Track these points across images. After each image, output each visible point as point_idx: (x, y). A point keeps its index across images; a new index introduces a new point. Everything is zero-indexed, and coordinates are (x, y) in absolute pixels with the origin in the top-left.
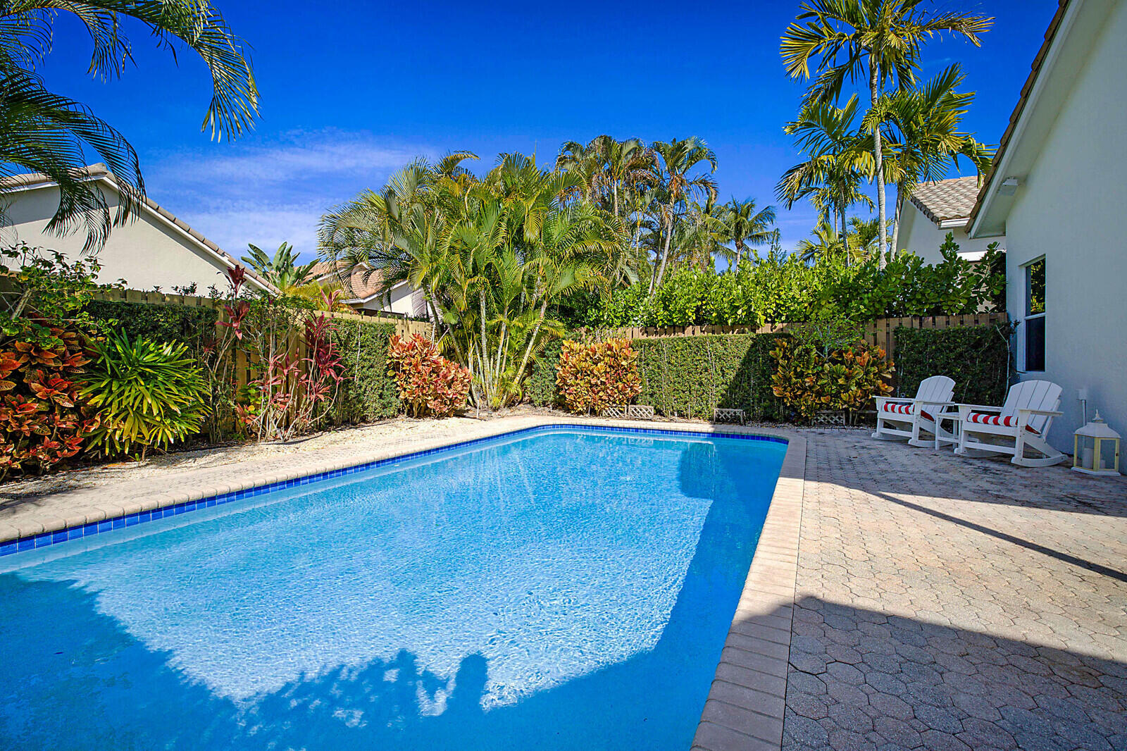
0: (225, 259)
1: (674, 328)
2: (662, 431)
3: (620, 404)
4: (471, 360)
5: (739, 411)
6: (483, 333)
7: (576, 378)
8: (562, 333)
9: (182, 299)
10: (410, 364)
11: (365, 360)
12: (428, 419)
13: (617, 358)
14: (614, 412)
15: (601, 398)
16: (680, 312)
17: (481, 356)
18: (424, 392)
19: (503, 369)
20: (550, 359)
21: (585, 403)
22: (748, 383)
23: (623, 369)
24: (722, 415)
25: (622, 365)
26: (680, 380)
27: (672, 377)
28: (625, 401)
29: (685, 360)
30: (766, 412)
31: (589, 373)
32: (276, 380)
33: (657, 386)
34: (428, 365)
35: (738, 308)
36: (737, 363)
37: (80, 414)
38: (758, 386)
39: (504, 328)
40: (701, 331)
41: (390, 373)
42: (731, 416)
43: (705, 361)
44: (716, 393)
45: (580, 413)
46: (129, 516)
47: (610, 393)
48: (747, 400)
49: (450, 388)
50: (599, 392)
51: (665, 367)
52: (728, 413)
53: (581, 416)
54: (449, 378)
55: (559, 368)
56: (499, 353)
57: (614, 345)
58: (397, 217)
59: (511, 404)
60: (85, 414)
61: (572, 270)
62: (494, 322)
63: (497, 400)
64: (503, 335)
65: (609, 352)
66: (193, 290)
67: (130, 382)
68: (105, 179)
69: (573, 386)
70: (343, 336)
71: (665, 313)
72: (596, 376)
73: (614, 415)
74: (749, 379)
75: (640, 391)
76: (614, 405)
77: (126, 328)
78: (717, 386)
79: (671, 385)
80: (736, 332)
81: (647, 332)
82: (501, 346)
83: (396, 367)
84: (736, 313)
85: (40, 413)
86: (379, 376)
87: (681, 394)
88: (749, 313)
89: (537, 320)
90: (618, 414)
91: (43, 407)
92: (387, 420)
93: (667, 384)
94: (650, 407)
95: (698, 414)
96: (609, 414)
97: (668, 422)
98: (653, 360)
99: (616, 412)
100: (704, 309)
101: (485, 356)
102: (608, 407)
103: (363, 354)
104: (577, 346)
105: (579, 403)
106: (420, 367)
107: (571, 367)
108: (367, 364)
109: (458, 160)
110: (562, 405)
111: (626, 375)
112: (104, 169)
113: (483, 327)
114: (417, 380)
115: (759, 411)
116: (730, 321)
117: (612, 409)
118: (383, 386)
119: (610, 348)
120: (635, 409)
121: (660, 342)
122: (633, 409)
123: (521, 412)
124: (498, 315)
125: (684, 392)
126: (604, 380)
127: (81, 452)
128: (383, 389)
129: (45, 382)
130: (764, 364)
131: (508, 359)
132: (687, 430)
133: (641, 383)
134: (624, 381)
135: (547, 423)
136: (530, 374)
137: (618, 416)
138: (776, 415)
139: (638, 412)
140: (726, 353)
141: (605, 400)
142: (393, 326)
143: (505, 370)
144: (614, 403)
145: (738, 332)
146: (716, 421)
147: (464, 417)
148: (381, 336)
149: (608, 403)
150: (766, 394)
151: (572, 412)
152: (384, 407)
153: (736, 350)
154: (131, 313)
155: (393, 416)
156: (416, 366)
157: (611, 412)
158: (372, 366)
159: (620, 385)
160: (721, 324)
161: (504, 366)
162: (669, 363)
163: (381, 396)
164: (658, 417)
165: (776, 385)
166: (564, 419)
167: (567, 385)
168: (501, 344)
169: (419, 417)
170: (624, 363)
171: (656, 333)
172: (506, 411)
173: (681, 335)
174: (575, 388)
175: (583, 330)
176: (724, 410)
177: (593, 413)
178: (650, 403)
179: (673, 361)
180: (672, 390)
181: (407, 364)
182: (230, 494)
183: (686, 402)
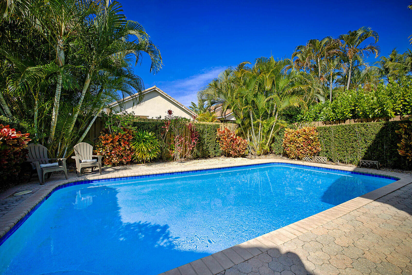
0: (183, 107)
1: (339, 121)
2: (329, 169)
3: (310, 155)
4: (248, 137)
5: (376, 162)
6: (253, 127)
7: (290, 144)
8: (285, 125)
9: (157, 120)
10: (223, 138)
11: (208, 137)
12: (231, 157)
13: (308, 135)
14: (308, 159)
15: (301, 152)
16: (341, 113)
17: (253, 135)
18: (228, 148)
19: (261, 140)
20: (281, 136)
21: (294, 154)
22: (382, 148)
23: (311, 140)
24: (365, 164)
25: (310, 139)
26: (341, 145)
27: (337, 144)
28: (313, 154)
29: (343, 136)
31: (296, 142)
32: (179, 143)
33: (329, 148)
34: (230, 139)
35: (375, 109)
36: (373, 137)
37: (131, 151)
38: (389, 149)
39: (260, 124)
40: (355, 122)
41: (217, 141)
42: (371, 164)
43: (355, 136)
44: (362, 152)
45: (293, 158)
46: (129, 177)
47: (305, 150)
48: (382, 157)
49: (238, 147)
50: (300, 150)
51: (333, 139)
52: (369, 163)
53: (294, 160)
54: (238, 143)
55: (284, 140)
56: (259, 134)
57: (306, 130)
58: (220, 88)
59: (266, 153)
60: (132, 151)
61: (288, 99)
62: (256, 122)
63: (259, 152)
64: (260, 127)
65: (304, 133)
66: (160, 117)
67: (141, 143)
68: (156, 89)
69: (289, 147)
70: (201, 129)
71: (334, 114)
72: (299, 143)
74: (383, 145)
75: (320, 150)
76: (308, 156)
77: (142, 129)
78: (362, 149)
79: (336, 148)
80: (376, 121)
81: (325, 123)
82: (260, 131)
83: (219, 139)
84: (374, 111)
85: (123, 150)
86: (213, 142)
87: (342, 152)
88: (383, 111)
89: (274, 121)
90: (310, 160)
91: (123, 149)
92: (217, 157)
93: (334, 147)
94: (325, 157)
95: (351, 162)
97: (335, 165)
98: (327, 136)
99: (309, 159)
100: (357, 111)
101: (254, 135)
102: (305, 156)
103: (208, 135)
104: (291, 131)
105: (292, 154)
106: (227, 139)
107: (288, 139)
108: (209, 138)
109: (244, 64)
110: (286, 155)
111: (313, 143)
112: (156, 87)
113: (252, 124)
114: (226, 144)
115: (390, 162)
116: (370, 116)
117: (306, 158)
118: (215, 145)
119: (305, 131)
120: (318, 158)
121: (330, 128)
122: (317, 158)
123: (269, 157)
124: (258, 120)
125: (343, 151)
126: (302, 145)
127: (132, 160)
128: (215, 146)
129: (124, 143)
130: (392, 138)
131: (263, 136)
132: (340, 169)
133: (321, 146)
134: (311, 145)
135: (275, 162)
136: (273, 142)
138: (403, 165)
139: (319, 160)
140: (367, 132)
141: (303, 154)
142: (219, 125)
143: (262, 140)
144: (307, 155)
146: (361, 166)
147: (246, 158)
148: (214, 129)
149: (305, 155)
150: (394, 154)
151: (290, 158)
152: (216, 153)
153: (373, 131)
154: (143, 125)
155: (219, 156)
156: (225, 139)
157: (306, 159)
158: (211, 139)
159: (310, 147)
160: (366, 118)
161: (261, 139)
162: (335, 137)
163: (215, 149)
164: (330, 162)
165: (400, 149)
166: (286, 161)
167: (287, 147)
168: (260, 130)
169: (228, 157)
170: (311, 137)
171: (330, 124)
172: (264, 156)
173: (343, 124)
174: (290, 148)
175: (296, 124)
176: (366, 161)
177: (299, 159)
178: (326, 156)
179: (337, 136)
180: (337, 150)
181: (222, 138)
182: (153, 175)
183: (345, 156)
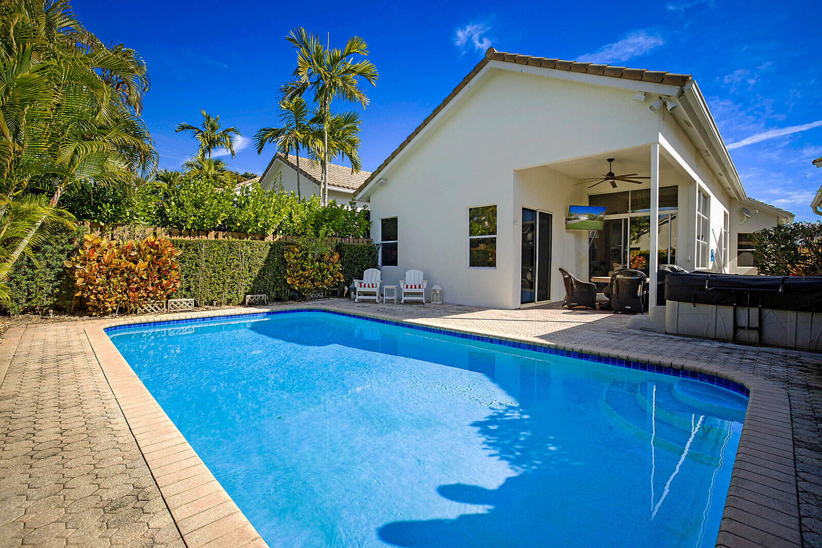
2: (227, 316)
5: (263, 296)
14: (152, 308)
21: (117, 301)
23: (167, 266)
24: (254, 300)
26: (214, 274)
27: (210, 273)
28: (165, 297)
30: (277, 295)
33: (193, 281)
36: (260, 262)
42: (259, 300)
43: (237, 260)
44: (245, 283)
47: (149, 288)
51: (203, 265)
52: (256, 298)
53: (106, 316)
73: (152, 311)
75: (178, 286)
79: (208, 279)
80: (249, 238)
89: (47, 208)
90: (157, 310)
93: (204, 279)
94: (191, 300)
95: (229, 302)
96: (145, 310)
97: (208, 310)
99: (155, 308)
102: (144, 303)
105: (109, 302)
107: (101, 266)
111: (170, 272)
115: (273, 295)
117: (149, 306)
120: (175, 303)
121: (199, 243)
122: (172, 303)
125: (219, 284)
134: (168, 277)
137: (157, 312)
139: (178, 305)
140: (253, 254)
145: (251, 239)
146: (248, 305)
149: (145, 299)
151: (95, 314)
153: (260, 252)
157: (149, 309)
162: (206, 261)
165: (288, 276)
175: (88, 224)
176: (253, 296)
177: (123, 311)
180: (208, 283)
